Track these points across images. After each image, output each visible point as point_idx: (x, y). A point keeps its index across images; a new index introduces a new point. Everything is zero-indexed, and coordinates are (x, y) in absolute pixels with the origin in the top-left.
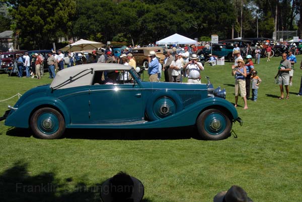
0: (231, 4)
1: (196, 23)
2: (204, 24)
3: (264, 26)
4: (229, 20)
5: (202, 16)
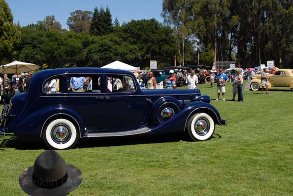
0: (173, 36)
1: (140, 54)
2: (148, 55)
3: (205, 57)
4: (171, 51)
5: (146, 47)
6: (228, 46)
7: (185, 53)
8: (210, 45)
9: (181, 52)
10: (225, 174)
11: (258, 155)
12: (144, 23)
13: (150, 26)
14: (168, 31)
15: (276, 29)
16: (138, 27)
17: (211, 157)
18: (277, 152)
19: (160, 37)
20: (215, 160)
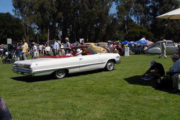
3: (42, 37)
6: (56, 31)
7: (29, 35)
8: (45, 30)
9: (27, 34)
10: (59, 96)
11: (77, 87)
12: (2, 16)
13: (6, 17)
14: (18, 20)
15: (84, 20)
17: (50, 89)
18: (88, 85)
19: (13, 25)
20: (53, 90)
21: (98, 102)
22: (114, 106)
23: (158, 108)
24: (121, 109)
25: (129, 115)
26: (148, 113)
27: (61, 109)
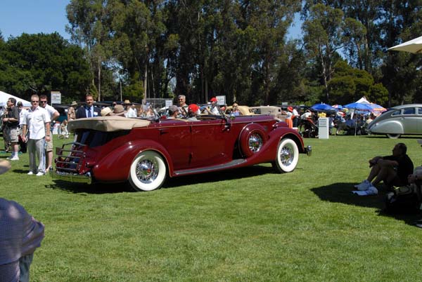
0: (85, 60)
1: (34, 84)
3: (130, 91)
4: (81, 81)
5: (44, 74)
6: (164, 77)
7: (102, 85)
8: (137, 74)
9: (96, 83)
11: (202, 204)
12: (42, 40)
13: (50, 44)
14: (77, 52)
15: (229, 54)
16: (32, 44)
17: (141, 208)
18: (227, 201)
19: (66, 61)
20: (146, 211)
21: (246, 239)
22: (281, 251)
23: (381, 259)
24: (297, 257)
25: (313, 271)
26: (358, 269)
27: (158, 252)
